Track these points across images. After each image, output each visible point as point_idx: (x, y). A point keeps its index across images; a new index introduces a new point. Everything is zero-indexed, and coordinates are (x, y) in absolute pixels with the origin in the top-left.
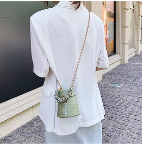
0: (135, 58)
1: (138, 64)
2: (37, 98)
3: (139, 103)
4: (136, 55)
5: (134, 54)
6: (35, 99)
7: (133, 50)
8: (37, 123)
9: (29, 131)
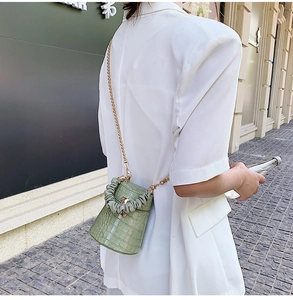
0: (253, 143)
1: (260, 156)
2: (36, 209)
3: (248, 233)
4: (257, 139)
5: (252, 136)
6: (33, 210)
7: (251, 127)
8: (32, 261)
9: (12, 277)
